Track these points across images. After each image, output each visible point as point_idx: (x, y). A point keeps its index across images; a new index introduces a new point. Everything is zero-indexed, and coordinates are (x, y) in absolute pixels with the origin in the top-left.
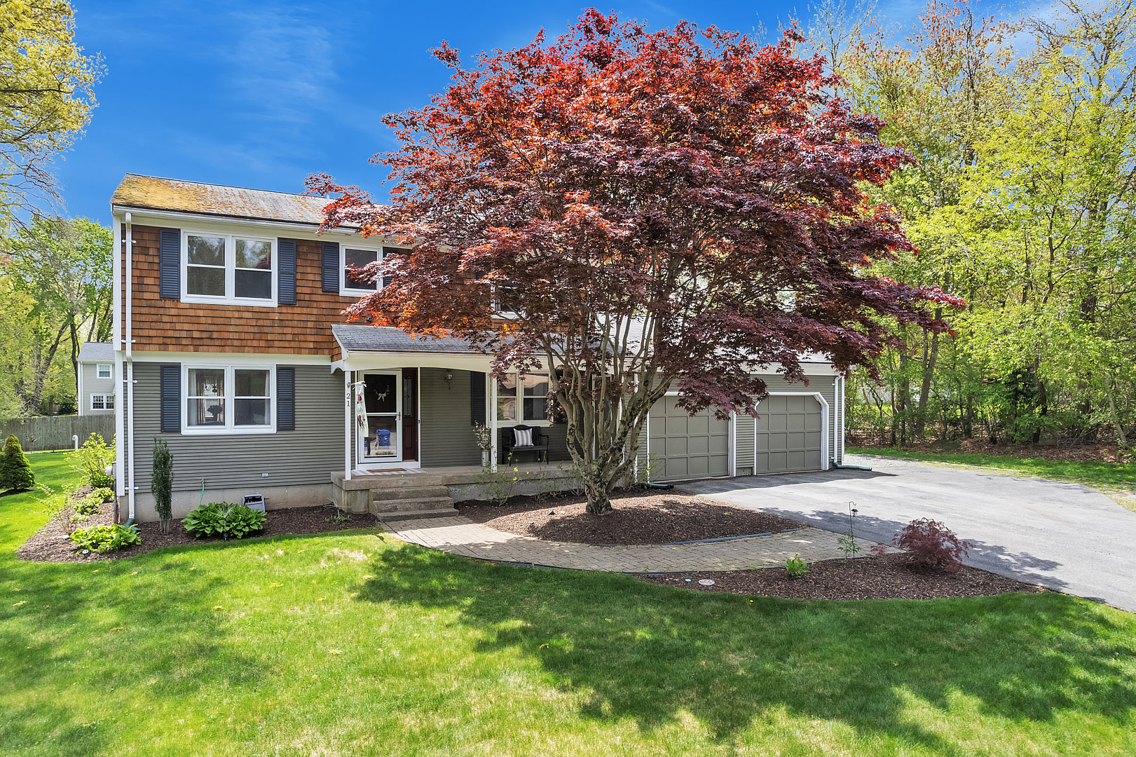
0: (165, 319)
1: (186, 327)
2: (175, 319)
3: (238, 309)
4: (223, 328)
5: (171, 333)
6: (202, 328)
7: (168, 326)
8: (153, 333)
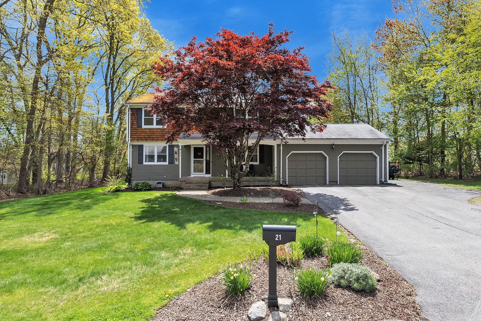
0: (138, 133)
1: (143, 134)
2: (141, 133)
3: (157, 129)
4: (153, 134)
5: (140, 136)
6: (148, 135)
7: (139, 135)
8: (135, 136)
